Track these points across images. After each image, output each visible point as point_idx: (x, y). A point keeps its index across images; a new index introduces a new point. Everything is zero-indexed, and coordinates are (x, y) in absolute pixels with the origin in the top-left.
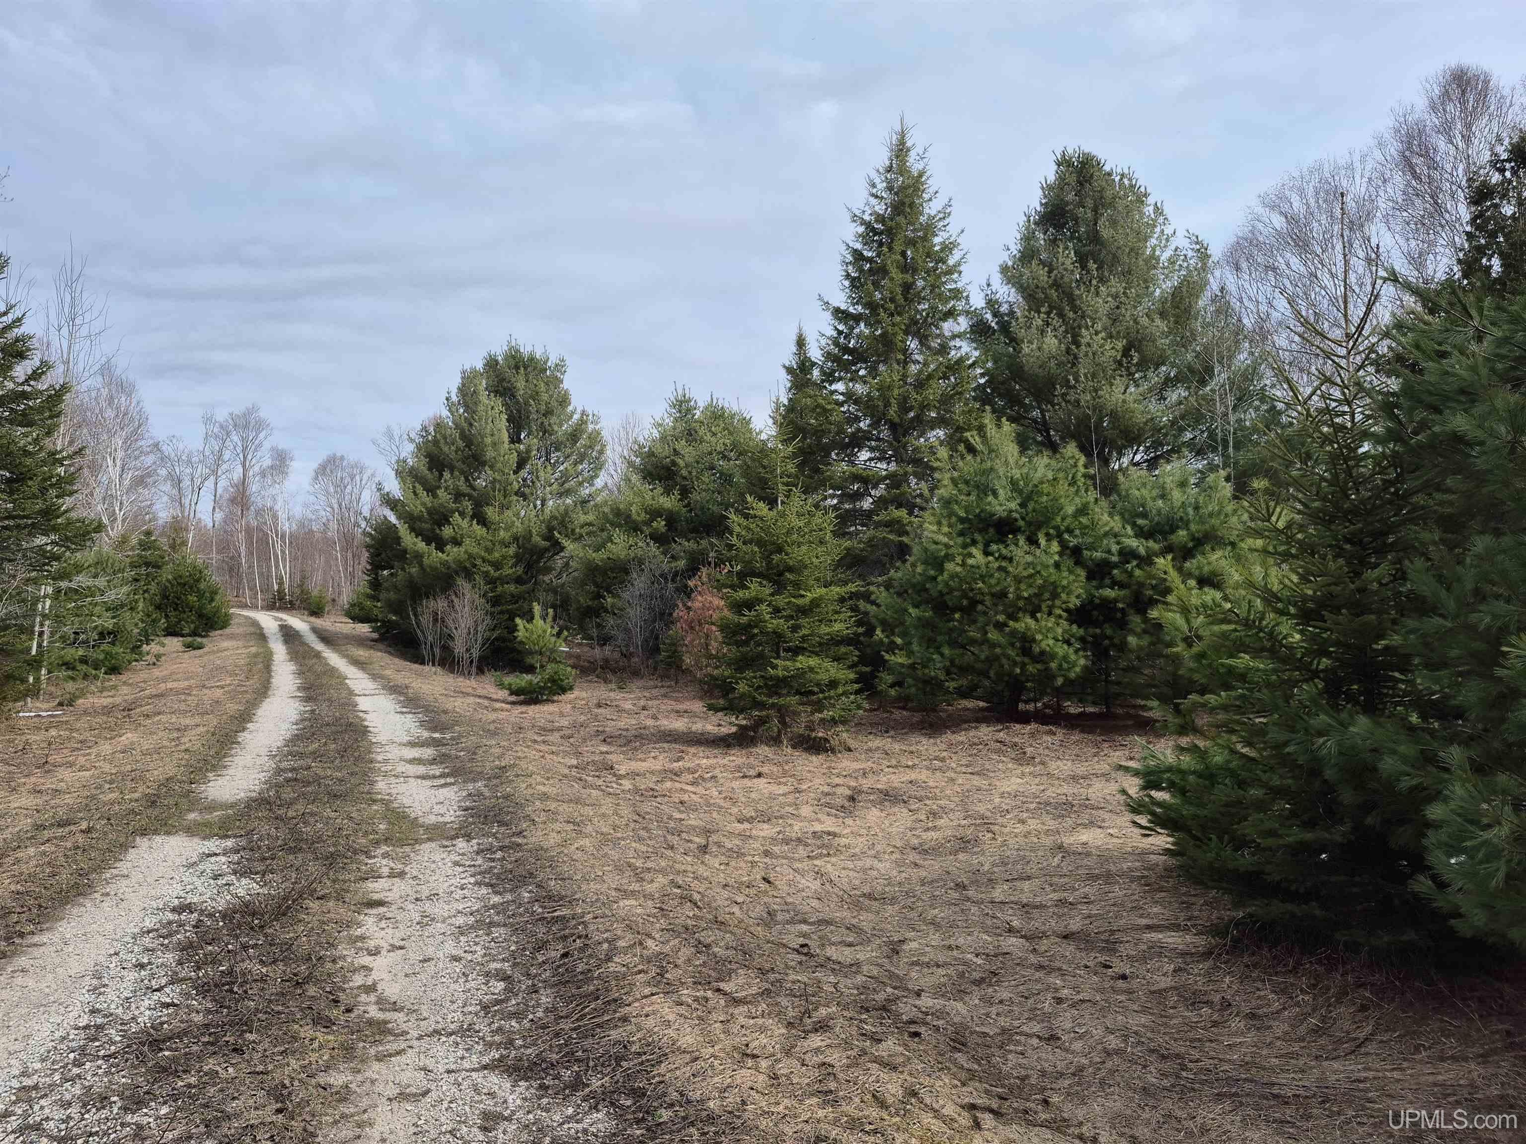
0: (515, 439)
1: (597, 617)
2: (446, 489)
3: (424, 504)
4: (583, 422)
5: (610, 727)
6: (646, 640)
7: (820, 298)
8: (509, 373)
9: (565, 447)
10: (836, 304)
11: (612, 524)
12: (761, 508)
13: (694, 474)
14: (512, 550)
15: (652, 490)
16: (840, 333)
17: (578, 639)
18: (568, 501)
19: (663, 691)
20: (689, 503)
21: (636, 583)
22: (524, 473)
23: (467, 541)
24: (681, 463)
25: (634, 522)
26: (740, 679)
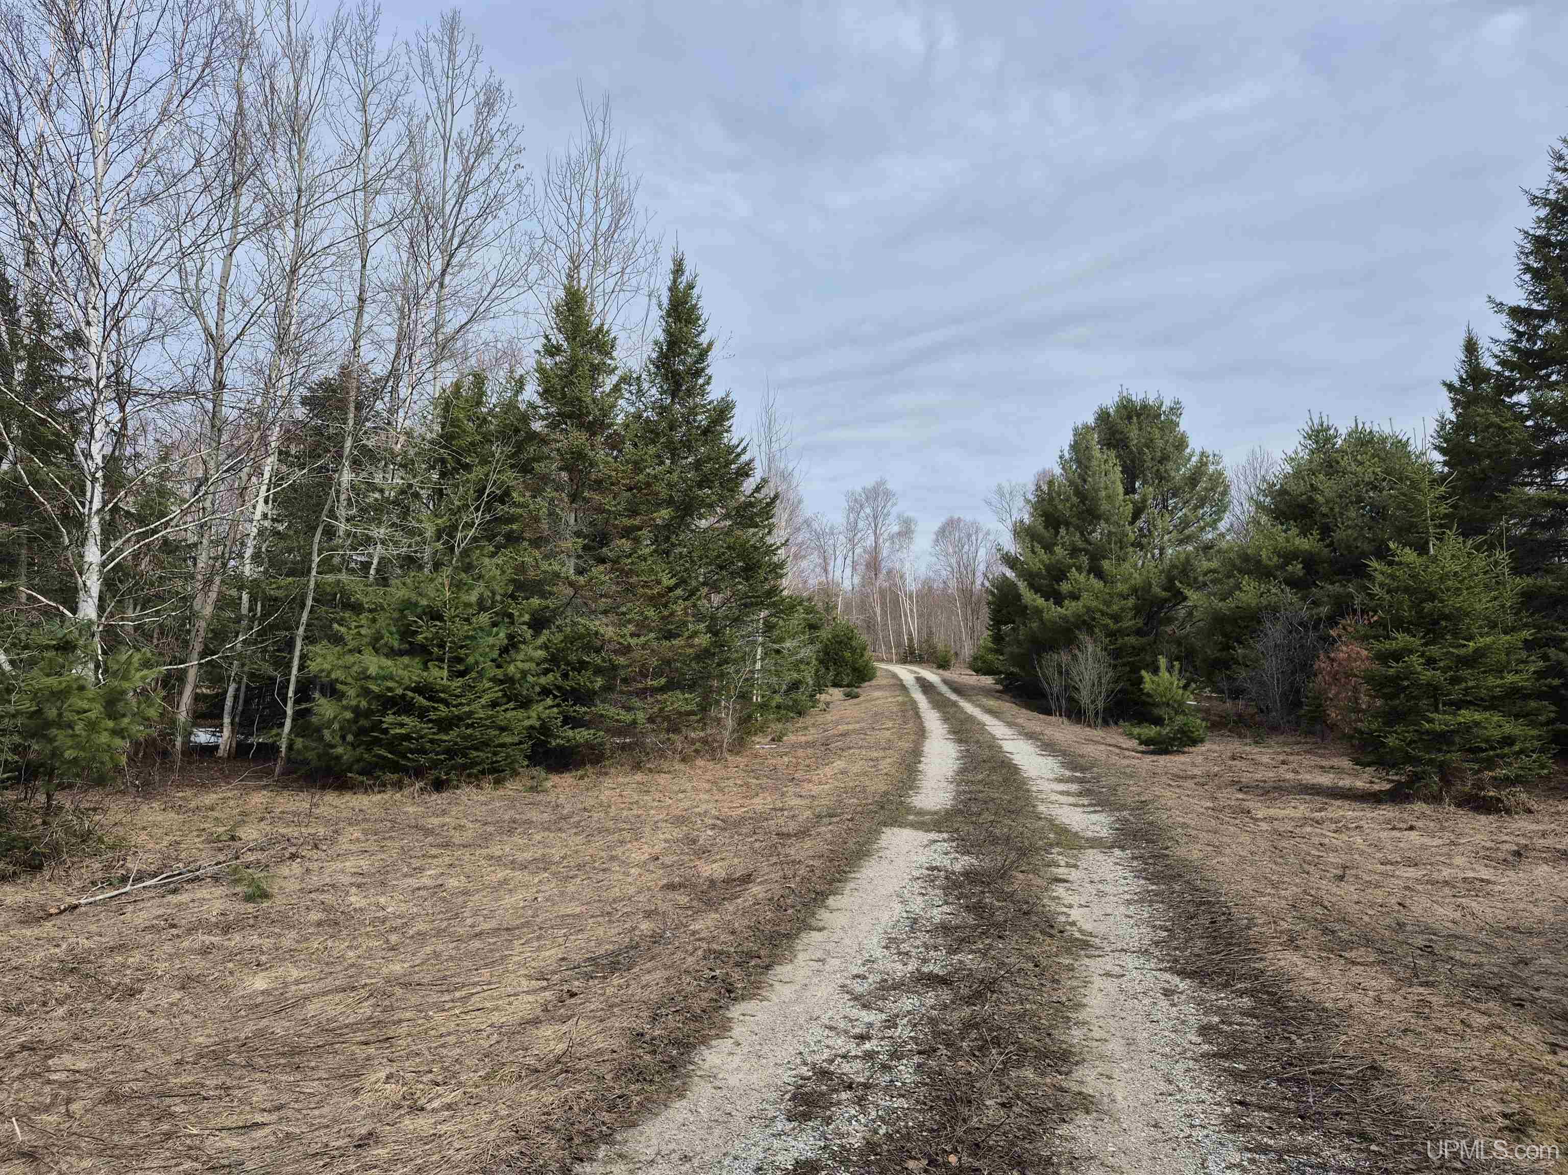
0: (1130, 490)
1: (1227, 669)
2: (1063, 544)
3: (1041, 561)
4: (1203, 464)
5: (1245, 778)
6: (1284, 694)
7: (1491, 300)
8: (1122, 425)
9: (1184, 492)
10: (1513, 303)
11: (1240, 572)
12: (1409, 555)
13: (1337, 510)
14: (1131, 602)
15: (1285, 531)
16: (1520, 335)
17: (1207, 692)
18: (1190, 548)
19: (1307, 747)
20: (1332, 543)
21: (1269, 632)
22: (1140, 523)
23: (1085, 595)
24: (1320, 499)
25: (1266, 567)
26: (1390, 733)
